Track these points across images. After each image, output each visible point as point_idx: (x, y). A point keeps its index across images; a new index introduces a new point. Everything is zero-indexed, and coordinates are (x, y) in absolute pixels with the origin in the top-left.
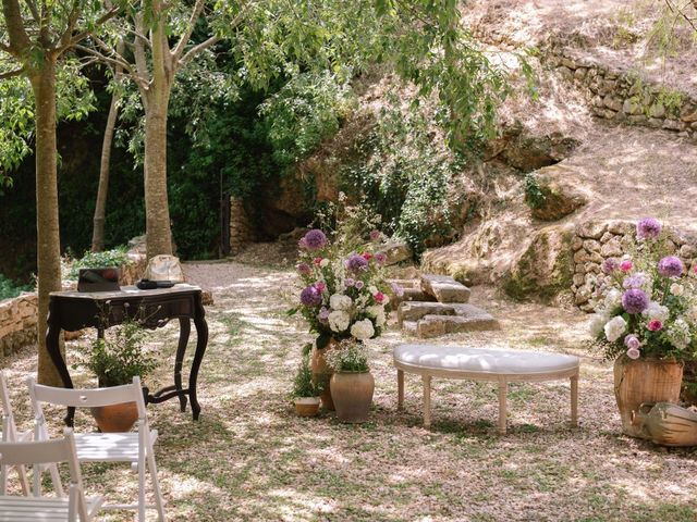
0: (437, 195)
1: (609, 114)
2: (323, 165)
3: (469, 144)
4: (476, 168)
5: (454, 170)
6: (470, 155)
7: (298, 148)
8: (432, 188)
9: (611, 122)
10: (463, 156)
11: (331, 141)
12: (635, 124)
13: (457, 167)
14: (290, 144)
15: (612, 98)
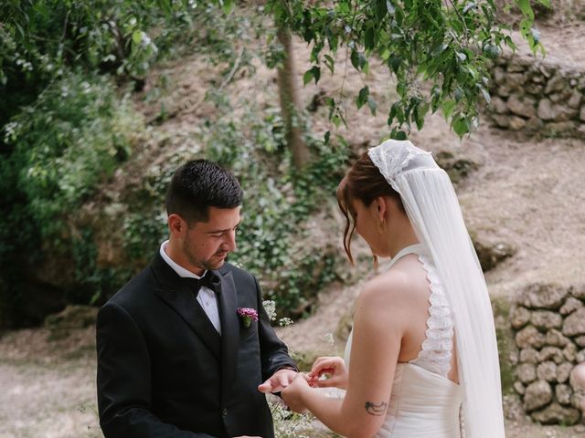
0: (276, 251)
1: (516, 123)
2: (103, 216)
3: (315, 174)
4: (328, 210)
5: (298, 213)
6: (319, 191)
7: (63, 193)
8: (266, 243)
9: (519, 134)
10: (310, 193)
11: (111, 180)
12: (559, 136)
13: (301, 209)
14: (51, 190)
15: (521, 99)
